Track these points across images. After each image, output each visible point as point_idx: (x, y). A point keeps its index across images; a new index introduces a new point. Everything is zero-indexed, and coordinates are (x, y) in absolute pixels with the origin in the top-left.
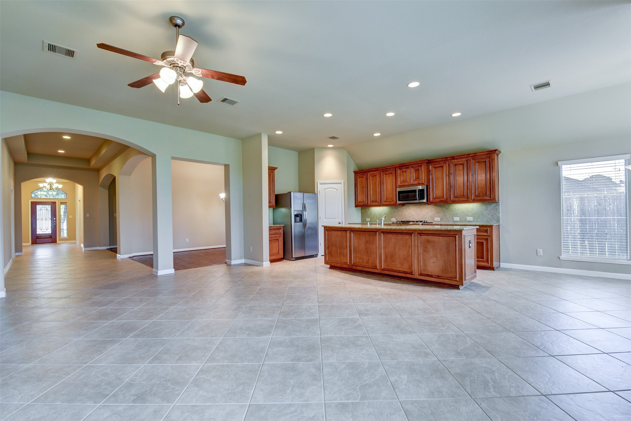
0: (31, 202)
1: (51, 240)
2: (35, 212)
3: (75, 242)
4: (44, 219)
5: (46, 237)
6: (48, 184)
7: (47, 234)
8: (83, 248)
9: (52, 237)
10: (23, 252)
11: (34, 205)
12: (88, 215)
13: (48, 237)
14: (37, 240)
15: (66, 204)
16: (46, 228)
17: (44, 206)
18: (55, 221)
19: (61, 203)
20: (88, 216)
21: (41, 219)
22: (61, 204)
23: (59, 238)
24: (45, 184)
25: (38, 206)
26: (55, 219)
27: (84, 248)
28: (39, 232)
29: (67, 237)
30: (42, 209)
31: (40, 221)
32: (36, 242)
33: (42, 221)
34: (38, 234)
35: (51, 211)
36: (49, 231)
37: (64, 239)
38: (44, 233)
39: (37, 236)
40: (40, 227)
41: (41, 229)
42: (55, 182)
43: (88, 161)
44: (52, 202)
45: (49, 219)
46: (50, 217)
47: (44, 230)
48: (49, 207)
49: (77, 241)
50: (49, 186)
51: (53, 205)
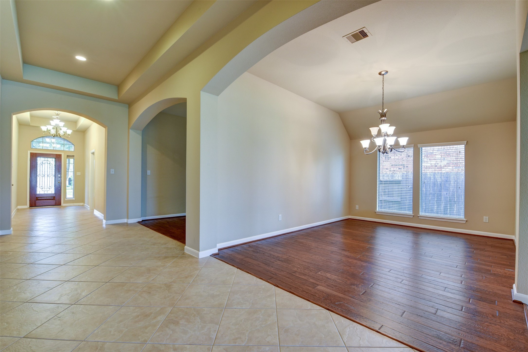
0: (31, 153)
1: (54, 202)
2: (36, 166)
3: (83, 205)
4: (46, 176)
5: (48, 198)
6: (53, 128)
7: (49, 194)
8: (104, 221)
9: (56, 199)
10: (12, 229)
11: (34, 156)
12: (112, 171)
13: (50, 198)
14: (37, 201)
15: (73, 157)
16: (48, 187)
17: (46, 159)
18: (59, 179)
19: (67, 156)
20: (113, 173)
21: (42, 175)
22: (67, 158)
23: (64, 200)
24: (50, 127)
25: (39, 159)
26: (59, 176)
27: (106, 220)
28: (40, 191)
29: (74, 199)
30: (44, 162)
31: (41, 178)
32: (36, 204)
33: (43, 178)
34: (38, 194)
35: (55, 165)
36: (52, 191)
37: (70, 201)
38: (46, 192)
39: (37, 196)
40: (41, 185)
41: (42, 188)
42: (63, 126)
43: (118, 87)
44: (56, 155)
45: (52, 176)
46: (54, 173)
47: (46, 190)
48: (52, 161)
49: (85, 204)
50: (55, 130)
51: (58, 158)
